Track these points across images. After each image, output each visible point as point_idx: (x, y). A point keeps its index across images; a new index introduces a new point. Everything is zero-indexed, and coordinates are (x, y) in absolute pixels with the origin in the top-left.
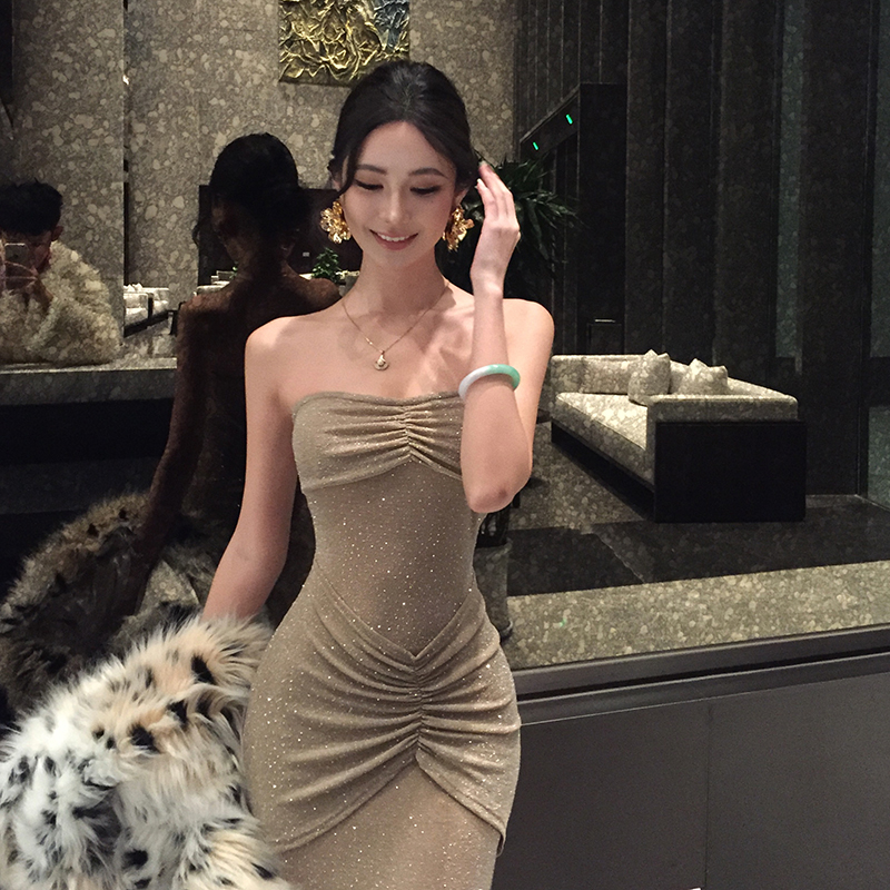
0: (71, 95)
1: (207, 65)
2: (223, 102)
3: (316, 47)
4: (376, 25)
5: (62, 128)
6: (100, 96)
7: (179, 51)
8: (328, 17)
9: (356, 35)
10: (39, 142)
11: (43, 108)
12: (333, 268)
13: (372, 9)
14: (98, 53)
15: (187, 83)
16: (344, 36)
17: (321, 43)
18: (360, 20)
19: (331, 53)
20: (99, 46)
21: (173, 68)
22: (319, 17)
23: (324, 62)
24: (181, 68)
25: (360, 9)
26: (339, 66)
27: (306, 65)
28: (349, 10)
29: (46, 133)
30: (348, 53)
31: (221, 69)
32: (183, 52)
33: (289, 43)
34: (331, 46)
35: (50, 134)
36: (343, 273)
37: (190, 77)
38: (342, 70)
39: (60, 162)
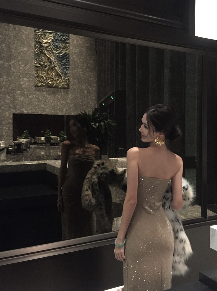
0: (10, 105)
1: (40, 99)
2: (44, 106)
3: (45, 78)
4: (61, 72)
5: (8, 112)
6: (17, 105)
7: (34, 96)
8: (48, 70)
9: (55, 75)
10: (3, 116)
11: (4, 108)
12: (50, 135)
13: (59, 68)
14: (16, 96)
15: (36, 102)
16: (52, 76)
17: (46, 77)
18: (56, 71)
19: (49, 80)
20: (17, 95)
21: (33, 99)
22: (45, 70)
23: (47, 82)
24: (35, 99)
25: (56, 68)
26: (51, 83)
27: (42, 82)
28: (53, 69)
29: (4, 114)
30: (53, 79)
31: (43, 99)
32: (35, 96)
33: (37, 77)
34: (48, 78)
35: (6, 114)
36: (52, 137)
37: (36, 101)
38: (51, 84)
39: (8, 120)
